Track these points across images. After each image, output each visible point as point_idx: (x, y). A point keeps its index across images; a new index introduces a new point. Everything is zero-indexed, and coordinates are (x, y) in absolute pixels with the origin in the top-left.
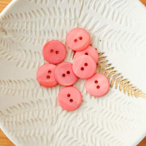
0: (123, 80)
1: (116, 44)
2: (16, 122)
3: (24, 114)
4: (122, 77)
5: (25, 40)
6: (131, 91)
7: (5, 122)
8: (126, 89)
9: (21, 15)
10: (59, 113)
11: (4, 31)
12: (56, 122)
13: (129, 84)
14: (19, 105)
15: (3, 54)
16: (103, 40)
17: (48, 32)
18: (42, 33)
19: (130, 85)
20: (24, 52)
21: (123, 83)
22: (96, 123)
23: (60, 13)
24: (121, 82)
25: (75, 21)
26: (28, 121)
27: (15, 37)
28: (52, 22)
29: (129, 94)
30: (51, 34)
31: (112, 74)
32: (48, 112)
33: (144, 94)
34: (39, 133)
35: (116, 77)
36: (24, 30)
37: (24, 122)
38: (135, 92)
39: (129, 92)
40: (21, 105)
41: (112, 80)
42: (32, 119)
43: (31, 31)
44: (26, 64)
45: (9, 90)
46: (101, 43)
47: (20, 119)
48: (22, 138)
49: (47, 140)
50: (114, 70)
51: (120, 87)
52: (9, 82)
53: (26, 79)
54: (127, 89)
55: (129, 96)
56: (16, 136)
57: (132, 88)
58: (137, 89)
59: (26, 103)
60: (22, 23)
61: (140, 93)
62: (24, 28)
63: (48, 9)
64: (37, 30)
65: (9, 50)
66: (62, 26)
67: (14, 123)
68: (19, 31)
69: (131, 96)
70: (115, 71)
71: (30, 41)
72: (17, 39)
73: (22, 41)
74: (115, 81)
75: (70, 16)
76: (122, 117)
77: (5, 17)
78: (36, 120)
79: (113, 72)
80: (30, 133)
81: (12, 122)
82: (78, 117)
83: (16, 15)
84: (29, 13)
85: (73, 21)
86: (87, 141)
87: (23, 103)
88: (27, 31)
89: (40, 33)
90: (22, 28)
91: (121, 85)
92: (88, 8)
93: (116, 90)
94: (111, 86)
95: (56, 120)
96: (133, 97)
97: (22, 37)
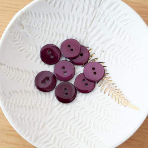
0: (116, 90)
2: (15, 104)
3: (24, 100)
4: (116, 86)
5: (38, 37)
9: (39, 14)
10: (54, 106)
11: (21, 25)
14: (21, 91)
15: (17, 44)
16: (106, 52)
17: (60, 35)
18: (54, 35)
20: (35, 48)
23: (73, 20)
24: (114, 91)
25: (84, 31)
26: (25, 106)
27: (30, 32)
28: (65, 26)
29: (118, 102)
32: (45, 104)
33: (132, 105)
34: (33, 119)
35: (111, 85)
36: (39, 28)
37: (22, 107)
38: (124, 101)
39: (120, 100)
40: (23, 91)
42: (29, 106)
43: (45, 30)
44: (35, 58)
45: (15, 76)
46: (103, 53)
47: (19, 102)
48: (17, 119)
49: (39, 126)
50: (110, 79)
51: (112, 95)
52: (17, 70)
53: (32, 71)
54: (118, 98)
55: (119, 104)
56: (12, 116)
58: (127, 99)
59: (27, 91)
60: (39, 22)
62: (40, 26)
63: (64, 14)
64: (50, 31)
65: (23, 42)
66: (72, 32)
67: (13, 105)
68: (34, 28)
70: (111, 81)
71: (43, 39)
72: (32, 35)
74: (109, 89)
75: (82, 24)
76: (108, 121)
77: (25, 13)
78: (33, 107)
79: (109, 80)
80: (25, 117)
81: (11, 104)
82: (70, 113)
83: (35, 14)
84: (47, 15)
85: (84, 29)
86: (73, 135)
87: (25, 90)
88: (42, 30)
91: (113, 93)
92: (99, 21)
93: (109, 97)
94: (105, 93)
95: (51, 111)
96: (122, 106)
97: (36, 34)
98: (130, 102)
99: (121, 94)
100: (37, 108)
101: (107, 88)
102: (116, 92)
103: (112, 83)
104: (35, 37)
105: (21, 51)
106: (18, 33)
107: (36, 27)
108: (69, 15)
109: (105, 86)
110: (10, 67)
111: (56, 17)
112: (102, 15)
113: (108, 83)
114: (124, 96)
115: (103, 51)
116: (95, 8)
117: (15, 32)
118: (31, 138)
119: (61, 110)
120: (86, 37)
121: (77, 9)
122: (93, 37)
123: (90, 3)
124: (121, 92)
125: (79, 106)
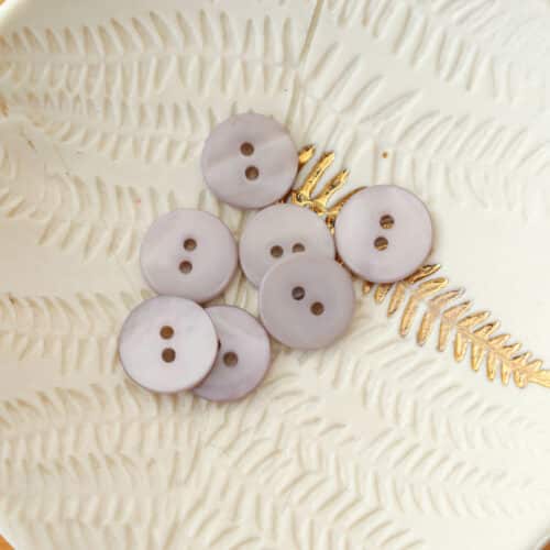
0: (469, 317)
1: (447, 171)
2: (25, 463)
3: (62, 432)
4: (466, 303)
5: (78, 137)
6: (497, 362)
8: (480, 350)
9: (68, 35)
10: (205, 439)
12: (189, 477)
13: (495, 331)
14: (44, 399)
16: (395, 155)
17: (176, 112)
18: (151, 114)
19: (496, 338)
20: (73, 188)
21: (468, 326)
22: (352, 486)
23: (226, 37)
24: (463, 324)
25: (285, 72)
27: (36, 124)
28: (193, 66)
29: (489, 373)
30: (186, 121)
31: (428, 290)
32: (161, 436)
35: (442, 302)
36: (77, 98)
37: (59, 467)
38: (514, 365)
39: (493, 362)
40: (52, 396)
41: (425, 315)
42: (92, 457)
43: (107, 103)
44: (81, 236)
46: (385, 164)
47: (44, 450)
48: (49, 527)
51: (455, 343)
52: (10, 303)
53: (79, 295)
54: (484, 352)
55: (492, 380)
56: (23, 518)
57: (505, 347)
58: (525, 354)
59: (71, 392)
60: (71, 69)
61: (536, 369)
62: (79, 88)
63: (179, 17)
64: (130, 103)
65: (13, 175)
66: (230, 88)
67: (18, 465)
68: (55, 100)
69: (497, 381)
70: (439, 281)
71: (101, 145)
73: (68, 143)
74: (438, 321)
75: (267, 49)
76: (459, 466)
78: (110, 462)
79: (429, 282)
80: (81, 510)
81: (9, 463)
82: (281, 459)
83: (49, 32)
84: (102, 31)
85: (279, 70)
87: (59, 391)
88: (90, 103)
89: (142, 114)
90: (69, 87)
91: (459, 335)
92: (342, 19)
93: (441, 356)
94: (420, 339)
95: (193, 467)
96: (506, 385)
97: (68, 125)
98: (538, 363)
99: (495, 334)
100: (126, 459)
101: (428, 316)
102: (471, 330)
103: (446, 289)
104: (65, 138)
105: (13, 213)
108: (202, 13)
109: (415, 308)
111: (143, 34)
113: (431, 295)
114: (511, 342)
115: (381, 153)
119: (235, 454)
120: (293, 102)
122: (327, 95)
124: (491, 325)
125: (317, 420)
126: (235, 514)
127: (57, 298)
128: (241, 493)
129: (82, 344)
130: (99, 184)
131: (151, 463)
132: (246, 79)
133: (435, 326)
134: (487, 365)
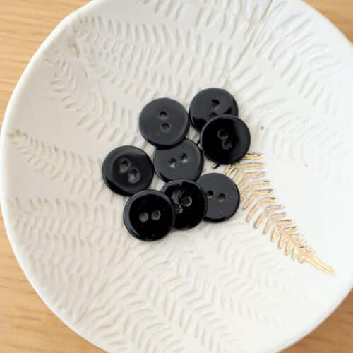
0: (282, 221)
2: (40, 231)
4: (284, 213)
5: (110, 78)
6: (292, 247)
7: (18, 221)
9: (119, 27)
11: (75, 46)
12: (119, 262)
14: (58, 202)
15: (59, 91)
16: (268, 129)
17: (163, 79)
18: (149, 78)
20: (100, 101)
21: (281, 226)
23: (198, 48)
24: (279, 224)
25: (222, 74)
26: (64, 238)
27: (92, 65)
28: (177, 58)
29: (286, 251)
31: (266, 202)
32: (111, 237)
34: (79, 270)
35: (272, 209)
36: (115, 59)
37: (56, 238)
38: (300, 251)
39: (289, 247)
40: (63, 202)
41: (261, 214)
42: (74, 238)
43: (129, 65)
44: (98, 128)
45: (46, 165)
46: (262, 132)
47: (51, 227)
48: (43, 266)
49: (91, 290)
50: (272, 195)
51: (273, 232)
52: (53, 150)
53: (89, 156)
54: (286, 240)
55: (287, 255)
56: (31, 257)
57: (297, 240)
58: (306, 247)
59: (72, 203)
60: (116, 43)
61: (311, 255)
62: (117, 54)
63: (177, 32)
64: (140, 67)
65: (73, 88)
66: (193, 74)
67: (36, 231)
68: (104, 56)
69: (290, 256)
70: (273, 199)
71: (121, 85)
72: (97, 72)
73: (105, 80)
74: (267, 219)
75: (217, 59)
76: (257, 294)
77: (86, 19)
78: (82, 243)
79: (268, 198)
81: (32, 228)
82: (169, 266)
83: (110, 22)
84: (137, 28)
85: (220, 72)
86: (171, 319)
88: (121, 62)
89: (146, 74)
90: (113, 53)
91: (276, 228)
92: (258, 54)
93: (264, 236)
94: (255, 226)
95: (123, 259)
96: (294, 259)
97: (107, 71)
98: (313, 253)
99: (294, 233)
100: (90, 245)
101: (263, 215)
103: (275, 204)
105: (67, 107)
106: (64, 64)
107: (107, 55)
108: (189, 33)
109: (257, 209)
110: (37, 142)
111: (157, 35)
112: (266, 43)
113: (267, 205)
114: (301, 238)
115: (262, 126)
116: (252, 22)
117: (58, 62)
118: (71, 312)
119: (146, 258)
121: (208, 22)
123: (241, 9)
125: (192, 252)
126: (138, 288)
127: (78, 155)
128: (143, 278)
129: (84, 181)
130: (115, 104)
131: (102, 250)
132: (202, 72)
133: (265, 221)
134: (286, 247)
